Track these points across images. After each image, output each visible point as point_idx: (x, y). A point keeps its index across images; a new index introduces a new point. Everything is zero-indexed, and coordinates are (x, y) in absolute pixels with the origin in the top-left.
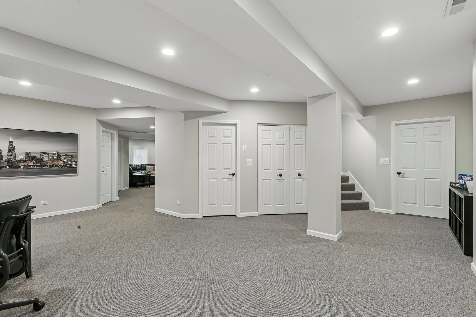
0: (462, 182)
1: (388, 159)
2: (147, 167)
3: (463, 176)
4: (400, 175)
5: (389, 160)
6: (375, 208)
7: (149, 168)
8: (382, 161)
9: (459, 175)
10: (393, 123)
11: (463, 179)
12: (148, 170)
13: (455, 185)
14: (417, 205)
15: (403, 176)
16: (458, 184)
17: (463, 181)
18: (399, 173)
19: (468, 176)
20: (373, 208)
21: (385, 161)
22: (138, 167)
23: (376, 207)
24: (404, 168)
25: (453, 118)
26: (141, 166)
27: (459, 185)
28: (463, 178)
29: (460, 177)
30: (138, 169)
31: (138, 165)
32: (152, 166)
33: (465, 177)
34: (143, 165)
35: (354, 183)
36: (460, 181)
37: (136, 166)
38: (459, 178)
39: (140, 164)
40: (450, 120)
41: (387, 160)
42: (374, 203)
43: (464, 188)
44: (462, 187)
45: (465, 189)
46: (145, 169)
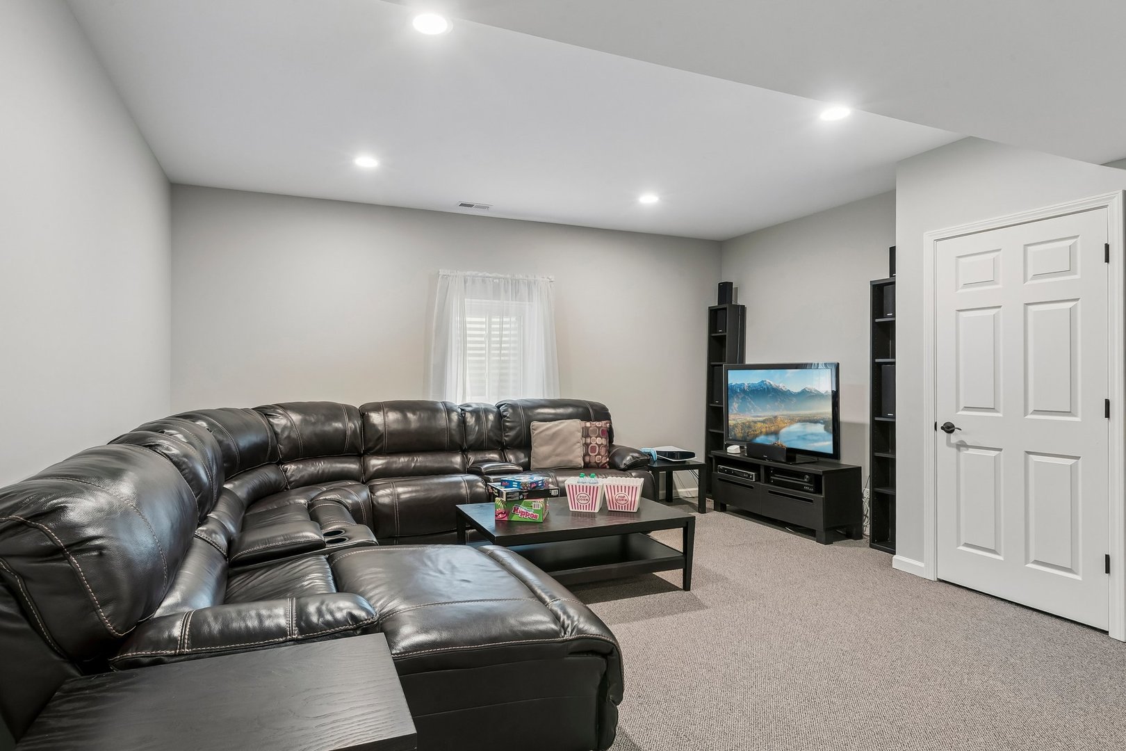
2: (540, 429)
7: (555, 435)
12: (540, 450)
22: (471, 420)
26: (500, 417)
30: (472, 438)
31: (476, 413)
32: (576, 424)
34: (513, 407)
37: (463, 421)
39: (492, 402)
46: (524, 443)
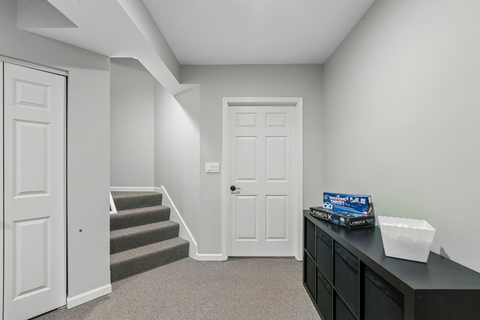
0: (329, 208)
1: (217, 164)
3: (330, 197)
4: (235, 191)
5: (218, 166)
6: (197, 254)
8: (209, 166)
9: (325, 194)
10: (226, 100)
11: (330, 203)
13: (320, 214)
14: (257, 240)
15: (239, 192)
16: (327, 213)
17: (330, 206)
18: (233, 188)
19: (339, 196)
20: (195, 254)
21: (213, 167)
23: (199, 253)
24: (240, 179)
25: (300, 101)
27: (330, 217)
28: (332, 201)
29: (326, 198)
33: (334, 198)
35: (169, 206)
36: (325, 206)
38: (325, 201)
40: (297, 104)
41: (216, 166)
42: (196, 245)
43: (341, 224)
44: (336, 221)
45: (343, 227)
